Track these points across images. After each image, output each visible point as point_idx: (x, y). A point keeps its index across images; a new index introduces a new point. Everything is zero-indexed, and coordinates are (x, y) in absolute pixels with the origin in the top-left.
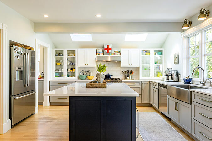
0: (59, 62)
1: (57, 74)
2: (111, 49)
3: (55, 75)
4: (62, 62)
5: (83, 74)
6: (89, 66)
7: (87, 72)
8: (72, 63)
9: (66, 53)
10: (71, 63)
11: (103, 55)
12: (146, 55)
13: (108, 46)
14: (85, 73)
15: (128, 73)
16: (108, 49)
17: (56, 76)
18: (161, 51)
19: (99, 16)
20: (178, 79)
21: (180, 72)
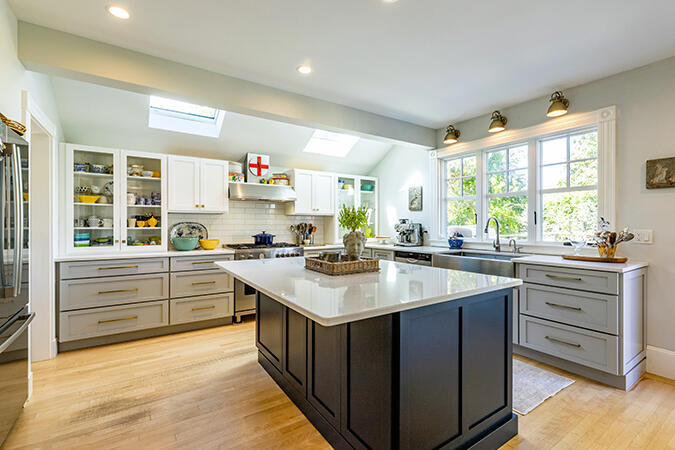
0: (90, 193)
1: (85, 236)
2: (267, 167)
3: (75, 240)
4: (100, 194)
5: (180, 235)
6: (207, 209)
7: (194, 227)
8: (146, 200)
9: (126, 164)
10: (143, 200)
11: (246, 181)
12: (343, 188)
13: (259, 158)
14: (186, 232)
15: (304, 230)
16: (259, 166)
17: (77, 242)
18: (371, 183)
19: (305, 70)
20: (422, 240)
21: (426, 227)
